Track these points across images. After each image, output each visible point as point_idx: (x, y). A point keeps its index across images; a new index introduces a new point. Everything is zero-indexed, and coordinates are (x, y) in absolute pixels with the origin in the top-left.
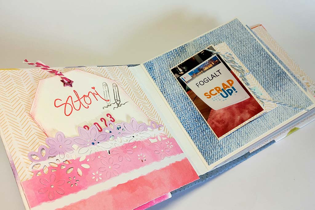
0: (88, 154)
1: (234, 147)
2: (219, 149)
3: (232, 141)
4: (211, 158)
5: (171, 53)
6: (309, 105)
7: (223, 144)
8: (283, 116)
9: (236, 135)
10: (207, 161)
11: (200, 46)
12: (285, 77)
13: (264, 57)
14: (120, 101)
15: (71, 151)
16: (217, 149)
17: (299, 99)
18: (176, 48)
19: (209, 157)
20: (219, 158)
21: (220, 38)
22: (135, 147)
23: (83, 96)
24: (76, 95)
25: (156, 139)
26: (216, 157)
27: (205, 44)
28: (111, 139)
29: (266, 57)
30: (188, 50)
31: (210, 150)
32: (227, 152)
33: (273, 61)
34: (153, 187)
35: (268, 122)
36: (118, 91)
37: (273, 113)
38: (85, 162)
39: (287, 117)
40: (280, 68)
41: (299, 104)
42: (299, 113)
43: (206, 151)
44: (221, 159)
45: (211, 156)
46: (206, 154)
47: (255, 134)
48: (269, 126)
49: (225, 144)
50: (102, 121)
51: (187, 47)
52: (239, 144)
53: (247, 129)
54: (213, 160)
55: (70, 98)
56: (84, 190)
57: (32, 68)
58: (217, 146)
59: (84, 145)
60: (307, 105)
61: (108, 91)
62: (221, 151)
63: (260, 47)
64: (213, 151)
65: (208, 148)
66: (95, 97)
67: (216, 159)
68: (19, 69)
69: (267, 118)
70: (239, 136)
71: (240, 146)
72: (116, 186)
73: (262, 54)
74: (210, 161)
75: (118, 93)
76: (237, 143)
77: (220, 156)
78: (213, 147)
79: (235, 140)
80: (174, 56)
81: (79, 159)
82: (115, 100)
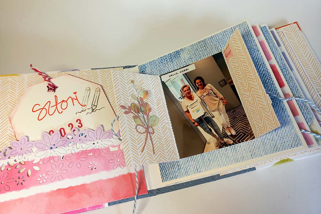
0: (43, 157)
1: (192, 171)
2: (177, 169)
3: (192, 164)
4: (166, 176)
5: (165, 58)
6: (296, 146)
7: (183, 165)
8: (257, 151)
9: (198, 159)
10: (162, 177)
11: (195, 52)
12: (279, 104)
13: (262, 74)
14: (96, 106)
15: (29, 153)
16: (175, 169)
17: (286, 134)
18: (171, 52)
19: (165, 174)
20: (173, 178)
21: (219, 44)
22: (91, 154)
23: (62, 102)
24: (56, 100)
25: (117, 148)
26: (171, 177)
27: (200, 51)
28: (70, 144)
29: (264, 75)
30: (182, 55)
31: (168, 167)
32: (184, 174)
33: (271, 80)
34: (90, 196)
35: (237, 154)
36: (99, 96)
37: (247, 145)
38: (37, 164)
39: (261, 153)
40: (276, 91)
41: (283, 141)
42: (279, 152)
43: (164, 167)
44: (175, 180)
45: (167, 174)
46: (164, 170)
47: (218, 164)
48: (237, 158)
49: (184, 165)
50: (69, 126)
51: (182, 53)
52: (198, 169)
53: (212, 155)
54: (168, 178)
55: (49, 102)
56: (26, 189)
57: (29, 74)
58: (176, 165)
59: (42, 149)
60: (293, 145)
61: (89, 96)
62: (178, 171)
63: (261, 61)
64: (170, 169)
65: (168, 164)
66: (73, 102)
67: (170, 178)
68: (20, 74)
69: (238, 148)
70: (201, 160)
71: (199, 172)
72: (56, 190)
73: (260, 71)
74: (165, 178)
75: (98, 98)
76: (197, 168)
77: (175, 176)
78: (172, 165)
79: (196, 164)
80: (167, 61)
81: (33, 161)
82: (92, 105)
